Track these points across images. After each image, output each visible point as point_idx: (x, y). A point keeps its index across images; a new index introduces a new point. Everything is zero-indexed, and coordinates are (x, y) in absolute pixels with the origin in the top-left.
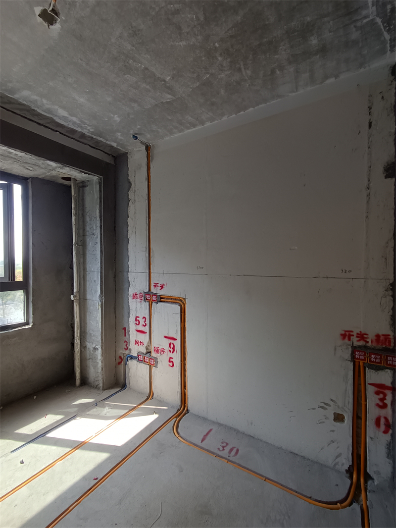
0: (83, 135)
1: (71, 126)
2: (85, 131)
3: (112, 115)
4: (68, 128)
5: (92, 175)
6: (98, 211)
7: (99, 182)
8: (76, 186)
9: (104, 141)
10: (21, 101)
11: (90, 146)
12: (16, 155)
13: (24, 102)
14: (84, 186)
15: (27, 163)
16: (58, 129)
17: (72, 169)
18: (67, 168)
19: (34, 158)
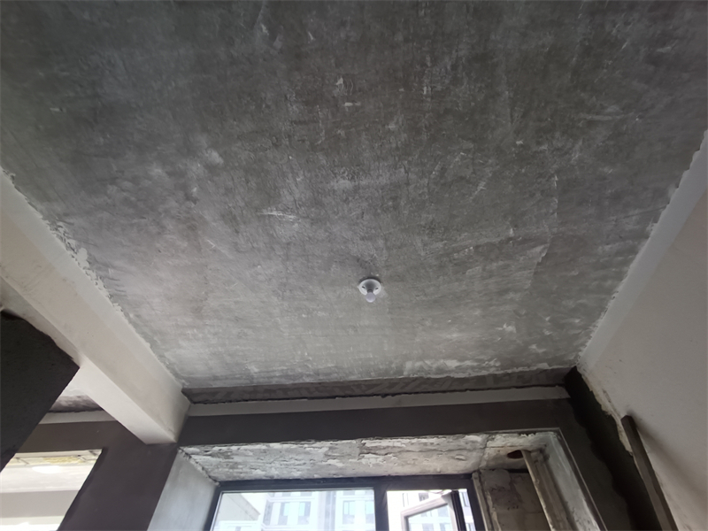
0: (496, 378)
1: (474, 374)
3: (500, 329)
4: (472, 378)
5: (541, 431)
6: (585, 504)
7: (559, 440)
8: (534, 463)
9: (526, 369)
10: (411, 376)
11: (517, 387)
12: (432, 444)
13: (415, 376)
14: (546, 458)
15: (450, 451)
16: (466, 386)
17: (504, 435)
18: (498, 437)
19: (450, 439)
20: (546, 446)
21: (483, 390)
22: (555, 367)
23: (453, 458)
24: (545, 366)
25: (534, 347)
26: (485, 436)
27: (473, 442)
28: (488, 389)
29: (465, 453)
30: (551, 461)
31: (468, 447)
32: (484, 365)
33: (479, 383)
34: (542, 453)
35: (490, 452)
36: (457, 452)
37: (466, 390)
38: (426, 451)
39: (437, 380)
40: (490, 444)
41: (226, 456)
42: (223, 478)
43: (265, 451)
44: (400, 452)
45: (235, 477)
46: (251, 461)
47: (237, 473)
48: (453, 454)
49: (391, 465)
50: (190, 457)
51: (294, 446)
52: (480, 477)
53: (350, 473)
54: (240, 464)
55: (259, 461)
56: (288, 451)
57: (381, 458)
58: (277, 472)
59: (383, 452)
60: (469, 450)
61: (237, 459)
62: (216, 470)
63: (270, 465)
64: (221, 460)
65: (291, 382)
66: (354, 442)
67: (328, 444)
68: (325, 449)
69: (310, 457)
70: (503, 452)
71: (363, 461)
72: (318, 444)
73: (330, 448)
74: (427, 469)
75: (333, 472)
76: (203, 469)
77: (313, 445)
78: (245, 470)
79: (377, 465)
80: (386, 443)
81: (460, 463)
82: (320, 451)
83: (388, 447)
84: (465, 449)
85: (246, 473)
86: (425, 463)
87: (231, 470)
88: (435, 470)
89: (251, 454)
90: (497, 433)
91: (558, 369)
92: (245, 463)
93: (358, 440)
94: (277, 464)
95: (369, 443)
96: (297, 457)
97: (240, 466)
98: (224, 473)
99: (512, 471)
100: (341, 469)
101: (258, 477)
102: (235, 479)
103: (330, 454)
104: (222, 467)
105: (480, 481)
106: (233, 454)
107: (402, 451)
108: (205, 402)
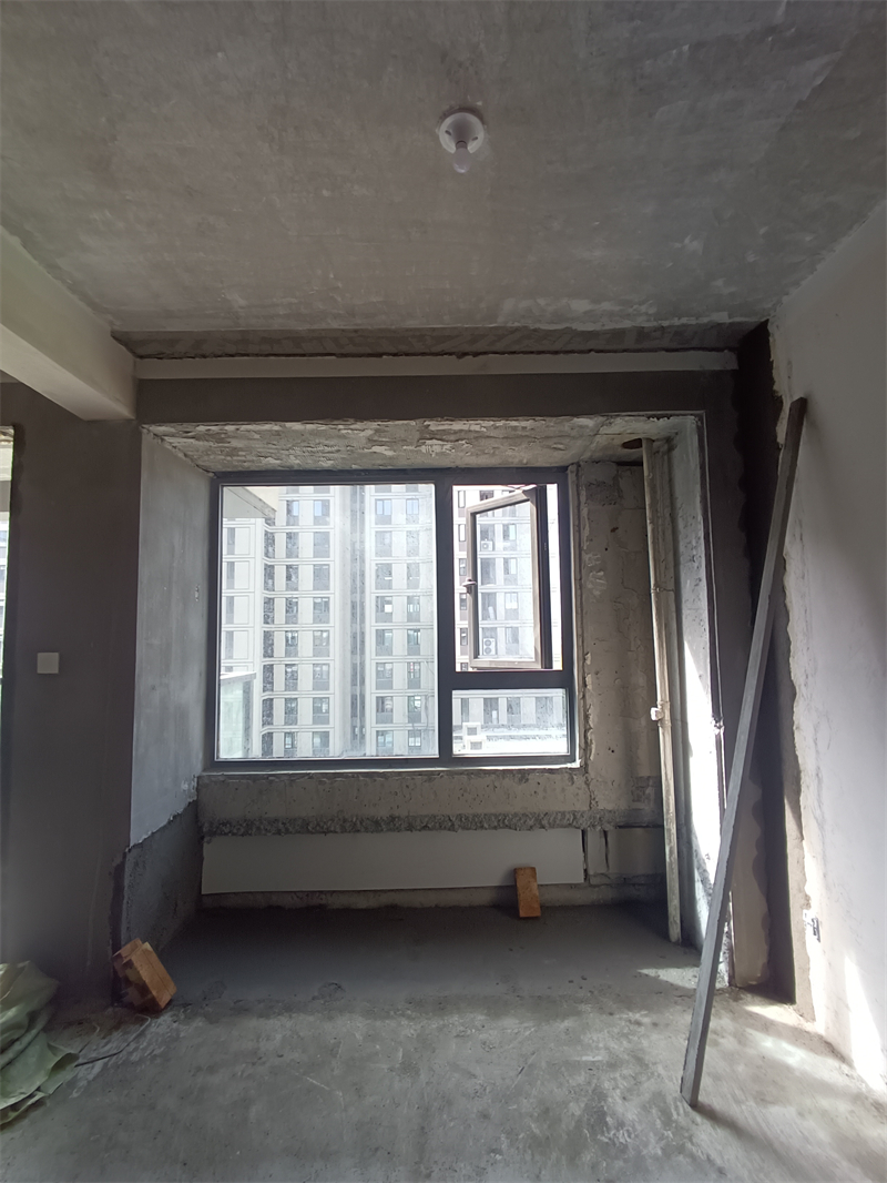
0: (642, 334)
1: (610, 326)
2: (641, 322)
3: (678, 245)
4: (605, 332)
5: (678, 415)
6: (698, 499)
7: (697, 426)
8: (653, 454)
9: (693, 321)
10: (509, 325)
11: (668, 350)
12: (524, 428)
13: (516, 324)
14: (671, 449)
15: (547, 438)
16: (591, 344)
17: (627, 418)
18: (618, 420)
19: (551, 421)
20: (677, 434)
21: (615, 352)
22: (738, 319)
23: (549, 447)
24: (722, 317)
25: (720, 282)
26: (601, 419)
27: (581, 427)
28: (625, 351)
29: (567, 441)
30: (676, 453)
31: (574, 433)
32: (630, 310)
33: (614, 341)
34: (669, 442)
35: (601, 440)
36: (556, 440)
37: (590, 351)
38: (513, 438)
39: (548, 334)
40: (604, 430)
41: (218, 438)
42: (220, 468)
43: (278, 433)
44: (476, 438)
45: (236, 466)
46: (259, 446)
47: (239, 461)
48: (550, 443)
49: (462, 454)
50: (163, 440)
51: (324, 427)
52: (578, 471)
53: (402, 463)
54: (241, 449)
55: (270, 446)
56: (314, 433)
57: (448, 446)
58: (298, 461)
59: (453, 438)
60: (574, 438)
61: (235, 443)
62: (206, 458)
63: (287, 452)
64: (212, 444)
65: (307, 327)
66: (413, 423)
67: (374, 425)
68: (370, 432)
69: (346, 442)
70: (619, 441)
71: (423, 449)
72: (358, 425)
73: (377, 431)
74: (510, 460)
75: (379, 462)
76: (185, 455)
77: (352, 427)
78: (249, 458)
79: (443, 454)
80: (458, 425)
81: (556, 453)
82: (362, 434)
83: (461, 431)
84: (568, 436)
85: (253, 461)
86: (510, 453)
87: (229, 458)
88: (521, 461)
89: (257, 436)
90: (618, 416)
91: (740, 323)
92: (249, 450)
93: (418, 421)
94: (298, 451)
95: (434, 425)
96: (327, 442)
97: (240, 453)
98: (218, 461)
99: (621, 463)
100: (391, 458)
101: (270, 467)
102: (235, 470)
103: (376, 438)
104: (214, 453)
105: (577, 475)
106: (229, 437)
107: (479, 436)
108: (159, 356)
